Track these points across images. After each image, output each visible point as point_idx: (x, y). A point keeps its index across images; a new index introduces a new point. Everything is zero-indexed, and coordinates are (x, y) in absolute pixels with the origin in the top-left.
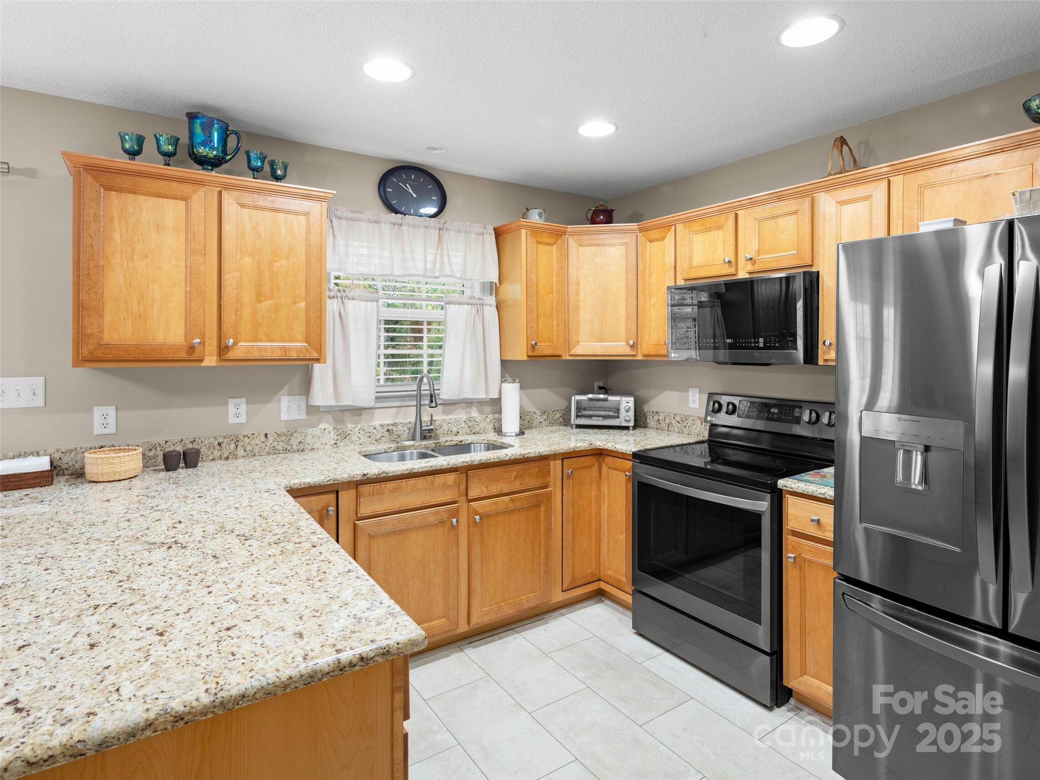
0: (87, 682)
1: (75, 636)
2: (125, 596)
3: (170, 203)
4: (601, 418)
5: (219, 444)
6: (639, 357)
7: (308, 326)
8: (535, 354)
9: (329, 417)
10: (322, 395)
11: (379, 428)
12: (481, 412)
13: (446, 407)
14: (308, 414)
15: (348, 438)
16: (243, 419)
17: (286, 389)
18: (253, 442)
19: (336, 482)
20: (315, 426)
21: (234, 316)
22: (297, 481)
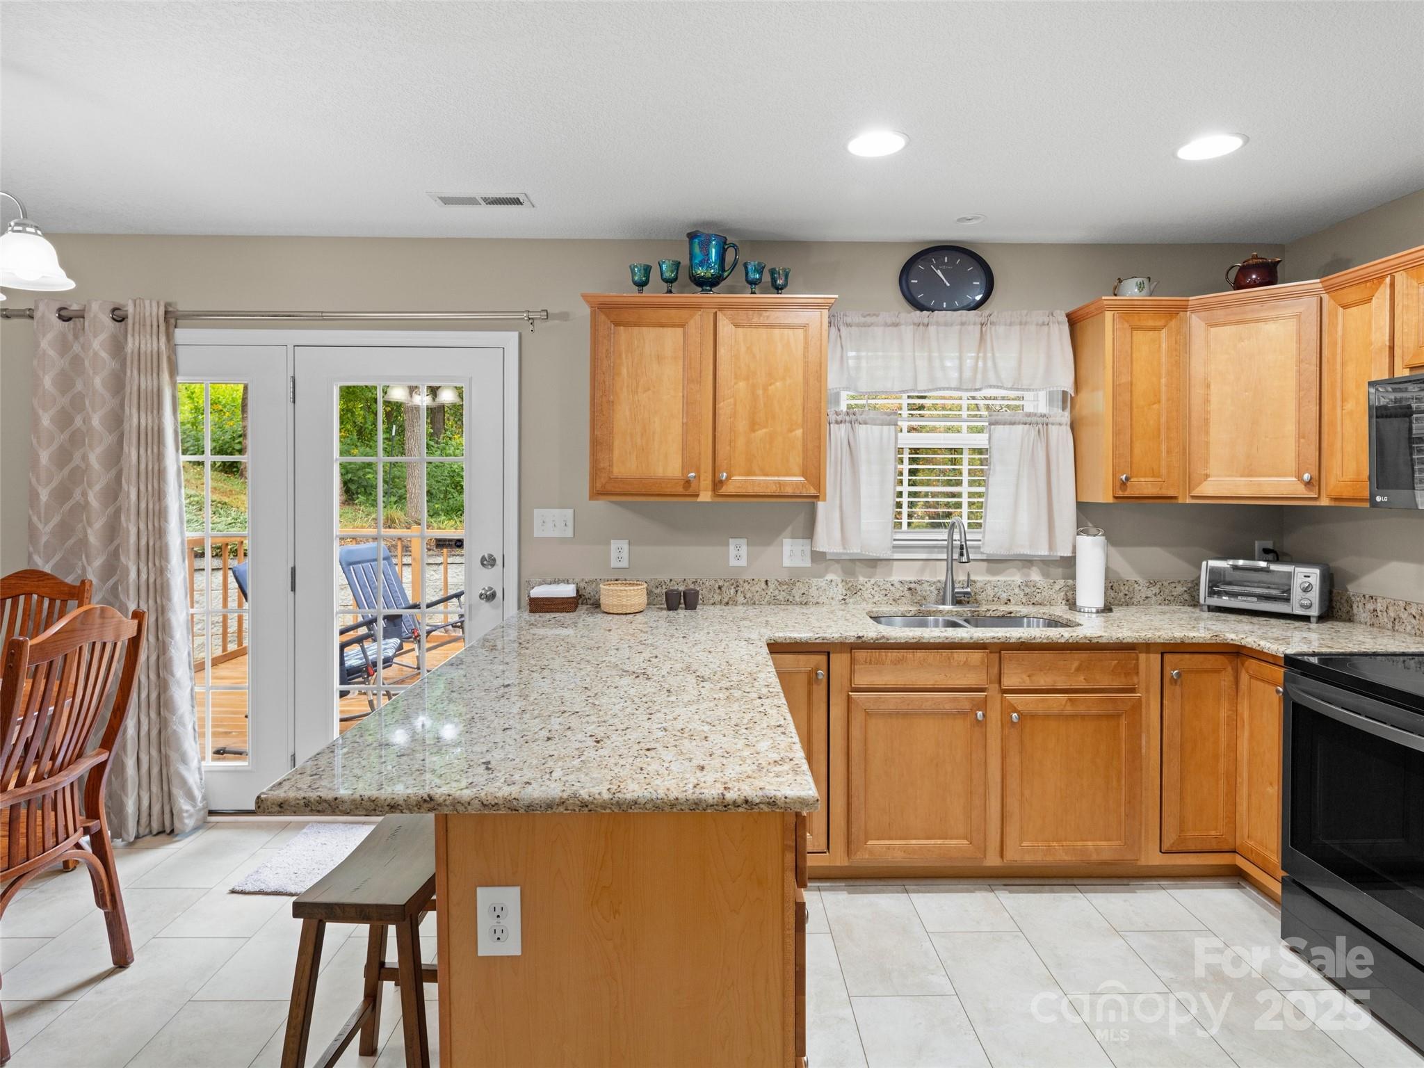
0: (535, 762)
1: (541, 729)
2: (587, 709)
3: (669, 332)
4: (1255, 599)
5: (720, 588)
6: (1325, 502)
7: (805, 458)
8: (1127, 494)
9: (837, 566)
10: (828, 538)
11: (898, 585)
12: (1046, 575)
13: (992, 565)
14: (813, 561)
15: (859, 594)
16: (743, 562)
17: (790, 528)
18: (753, 589)
19: (825, 641)
20: (821, 576)
21: (728, 448)
22: (781, 635)
